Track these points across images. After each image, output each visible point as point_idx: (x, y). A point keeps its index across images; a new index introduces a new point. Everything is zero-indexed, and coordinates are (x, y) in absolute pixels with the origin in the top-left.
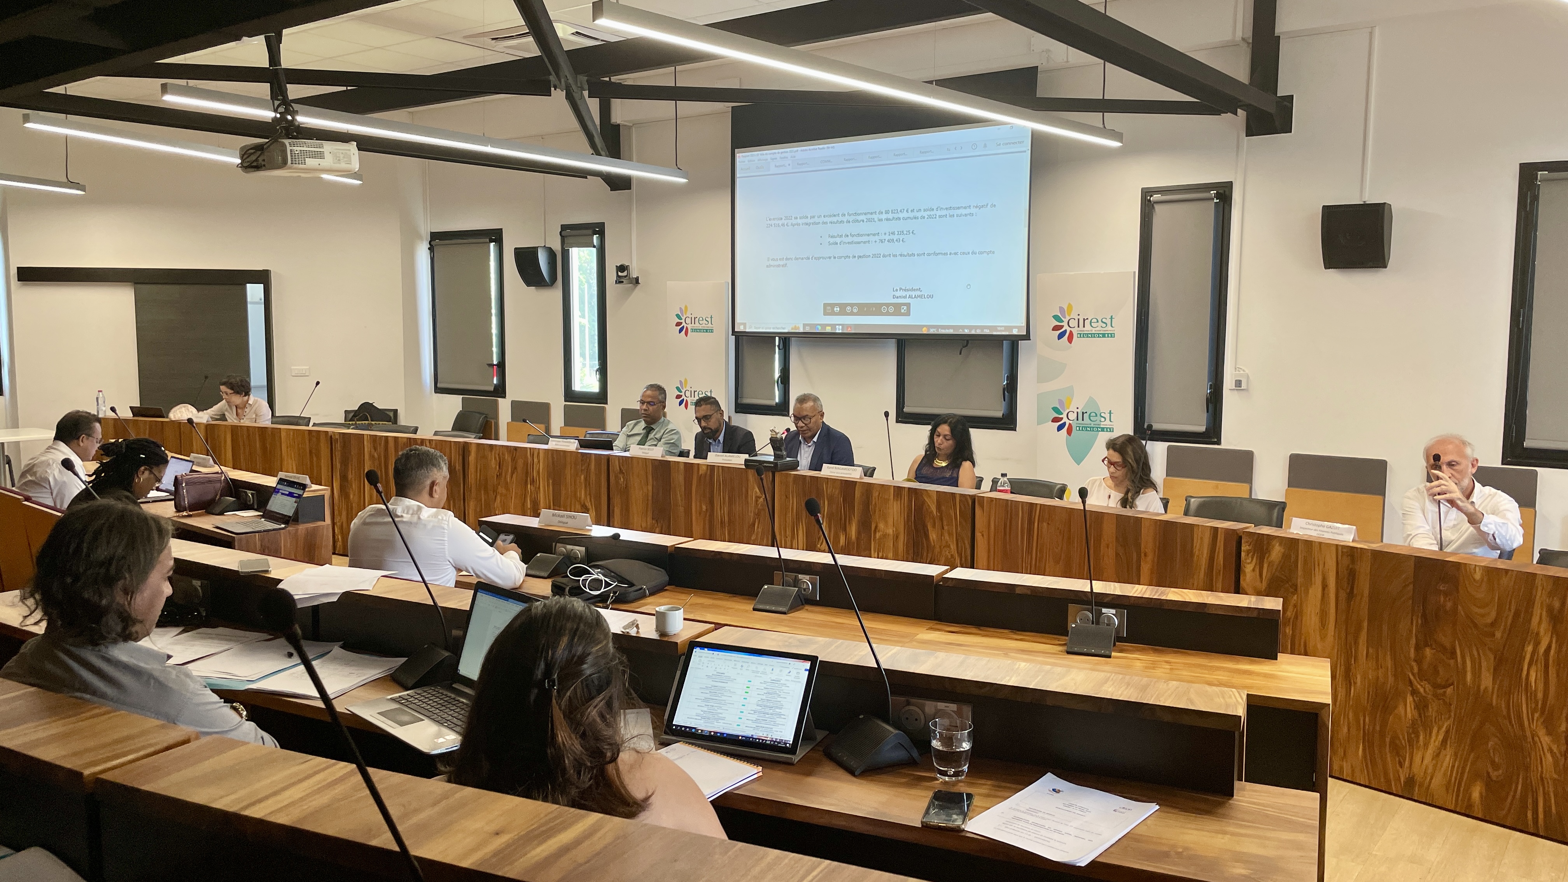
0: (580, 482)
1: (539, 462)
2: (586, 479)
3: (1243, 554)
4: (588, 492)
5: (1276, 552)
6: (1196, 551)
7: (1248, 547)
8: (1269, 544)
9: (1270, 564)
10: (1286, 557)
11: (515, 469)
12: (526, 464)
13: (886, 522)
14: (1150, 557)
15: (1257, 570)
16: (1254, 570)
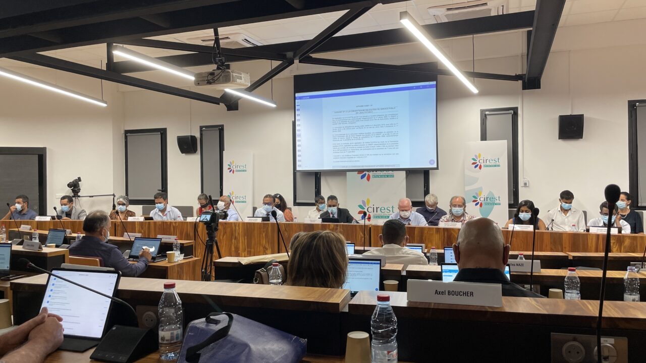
0: (263, 236)
1: (239, 229)
2: (266, 235)
4: (267, 241)
11: (225, 233)
12: (232, 230)
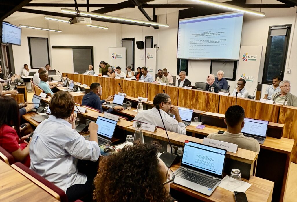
3: (280, 112)
5: (288, 112)
6: (269, 110)
7: (282, 110)
8: (287, 110)
9: (287, 115)
10: (291, 113)
13: (201, 100)
14: (258, 111)
15: (283, 116)
16: (282, 116)
